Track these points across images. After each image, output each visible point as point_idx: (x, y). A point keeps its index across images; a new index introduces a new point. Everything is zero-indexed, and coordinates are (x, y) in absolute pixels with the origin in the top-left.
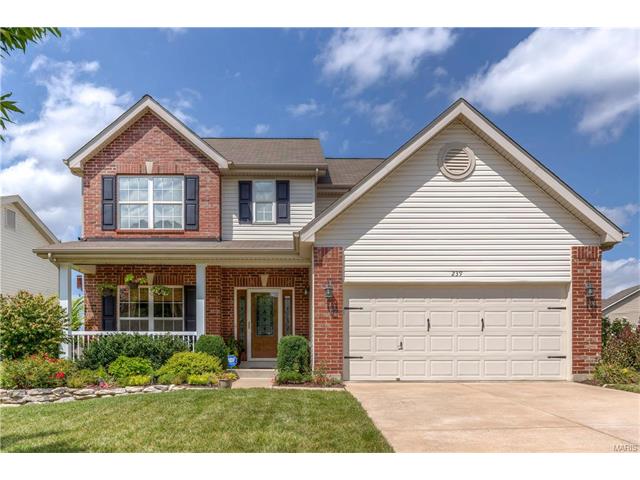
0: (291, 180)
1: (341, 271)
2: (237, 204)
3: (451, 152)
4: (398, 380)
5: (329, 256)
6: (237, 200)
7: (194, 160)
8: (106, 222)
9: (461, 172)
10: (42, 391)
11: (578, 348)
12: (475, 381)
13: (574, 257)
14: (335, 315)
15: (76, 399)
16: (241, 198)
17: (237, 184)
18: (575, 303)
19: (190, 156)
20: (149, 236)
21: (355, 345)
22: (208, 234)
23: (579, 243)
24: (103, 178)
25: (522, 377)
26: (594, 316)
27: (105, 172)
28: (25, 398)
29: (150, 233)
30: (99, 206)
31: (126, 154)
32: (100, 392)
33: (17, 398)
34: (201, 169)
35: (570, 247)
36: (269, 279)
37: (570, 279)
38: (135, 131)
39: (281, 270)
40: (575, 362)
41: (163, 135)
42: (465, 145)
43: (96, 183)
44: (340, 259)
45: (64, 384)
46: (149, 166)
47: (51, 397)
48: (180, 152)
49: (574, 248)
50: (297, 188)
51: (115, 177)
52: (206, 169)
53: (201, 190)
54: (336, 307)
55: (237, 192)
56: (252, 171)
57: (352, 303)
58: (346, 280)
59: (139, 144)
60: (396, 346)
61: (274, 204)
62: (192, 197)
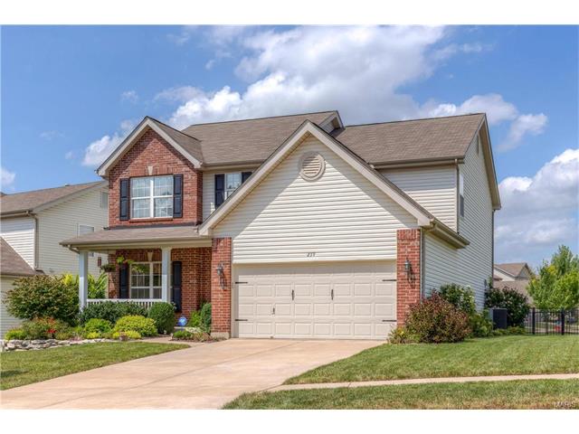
1: (230, 255)
2: (214, 194)
3: (307, 160)
4: (272, 338)
5: (221, 244)
6: (214, 190)
7: (180, 162)
8: (123, 214)
9: (314, 175)
10: (39, 341)
11: (401, 313)
12: (324, 339)
13: (398, 239)
14: (225, 288)
15: (59, 347)
16: (216, 189)
17: (214, 177)
18: (398, 276)
19: (177, 160)
20: (149, 224)
21: (243, 310)
22: (189, 220)
23: (403, 227)
24: (121, 181)
26: (413, 287)
27: (122, 177)
28: (30, 346)
29: (150, 221)
30: (118, 202)
31: (136, 162)
32: (72, 343)
33: (25, 345)
34: (185, 169)
35: (395, 230)
37: (395, 257)
38: (142, 144)
40: (398, 325)
41: (160, 145)
42: (318, 153)
43: (117, 186)
44: (230, 246)
45: (54, 337)
46: (150, 169)
47: (44, 345)
48: (170, 157)
49: (398, 231)
51: (129, 180)
52: (188, 169)
53: (185, 185)
54: (226, 282)
55: (214, 184)
57: (241, 279)
58: (234, 261)
59: (145, 153)
60: (270, 311)
62: (178, 191)
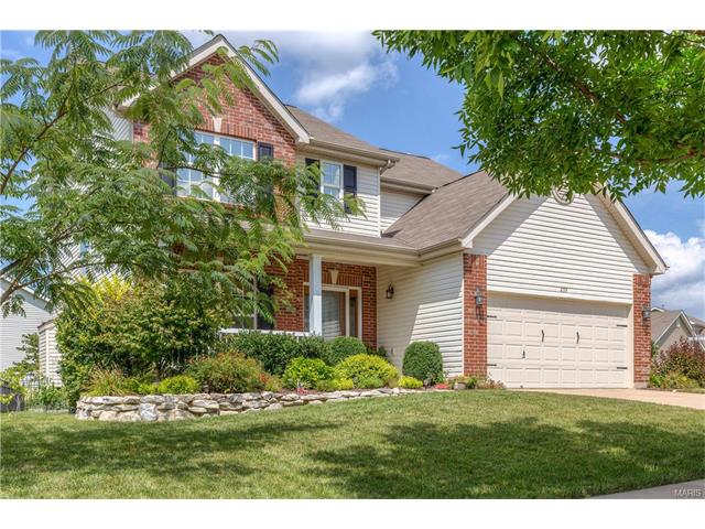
0: (359, 168)
1: (481, 279)
7: (268, 125)
11: (638, 362)
13: (635, 283)
14: (481, 322)
15: (284, 406)
17: (304, 161)
18: (635, 322)
19: (263, 120)
21: (491, 352)
23: (637, 272)
25: (601, 385)
26: (647, 334)
32: (307, 397)
34: (275, 138)
35: (632, 274)
36: (339, 276)
37: (631, 302)
39: (350, 268)
40: (636, 373)
44: (483, 267)
46: (217, 123)
47: (263, 402)
48: (253, 113)
49: (634, 275)
50: (365, 177)
52: (281, 140)
56: (322, 150)
57: (489, 311)
58: (489, 288)
60: (520, 355)
61: (342, 191)
